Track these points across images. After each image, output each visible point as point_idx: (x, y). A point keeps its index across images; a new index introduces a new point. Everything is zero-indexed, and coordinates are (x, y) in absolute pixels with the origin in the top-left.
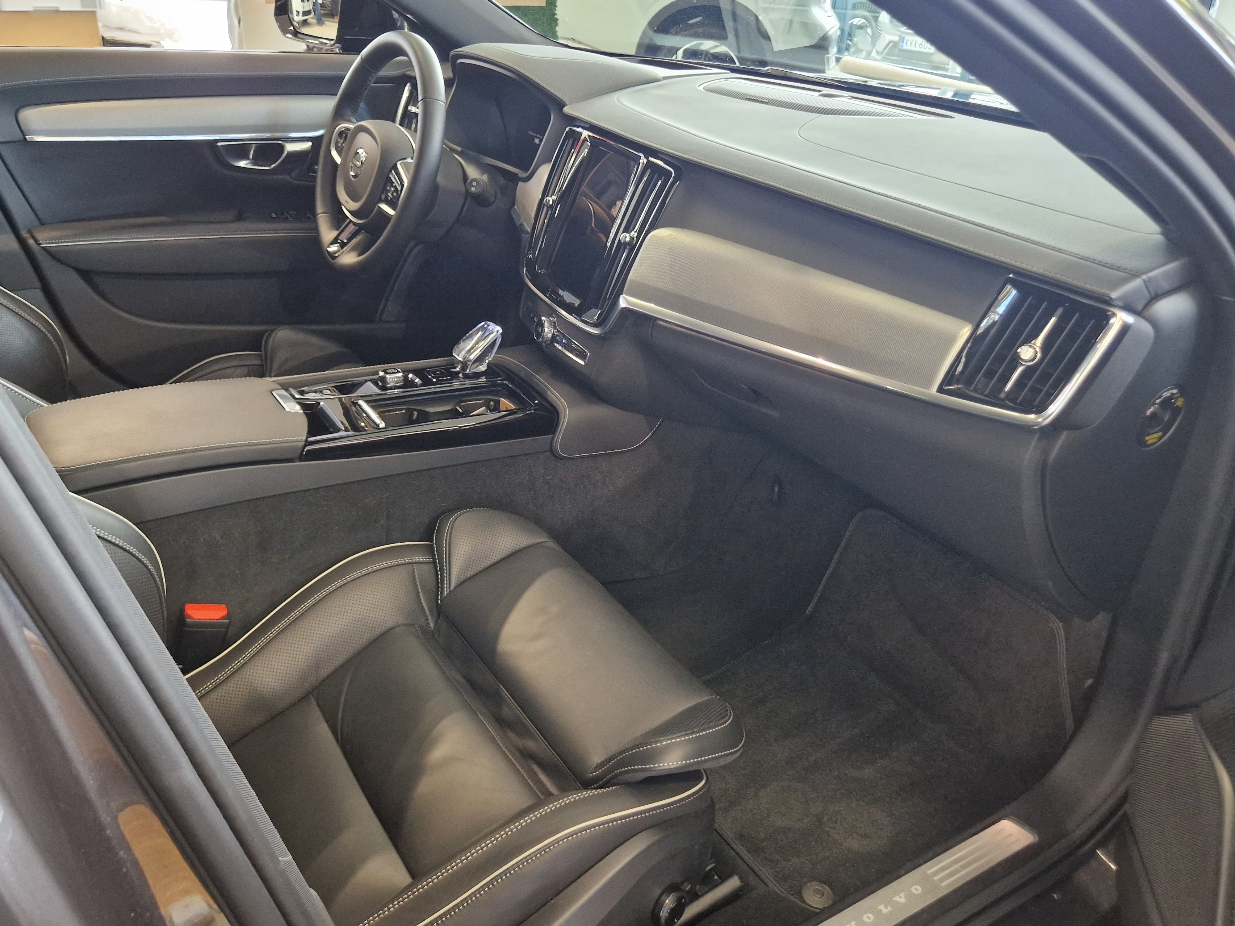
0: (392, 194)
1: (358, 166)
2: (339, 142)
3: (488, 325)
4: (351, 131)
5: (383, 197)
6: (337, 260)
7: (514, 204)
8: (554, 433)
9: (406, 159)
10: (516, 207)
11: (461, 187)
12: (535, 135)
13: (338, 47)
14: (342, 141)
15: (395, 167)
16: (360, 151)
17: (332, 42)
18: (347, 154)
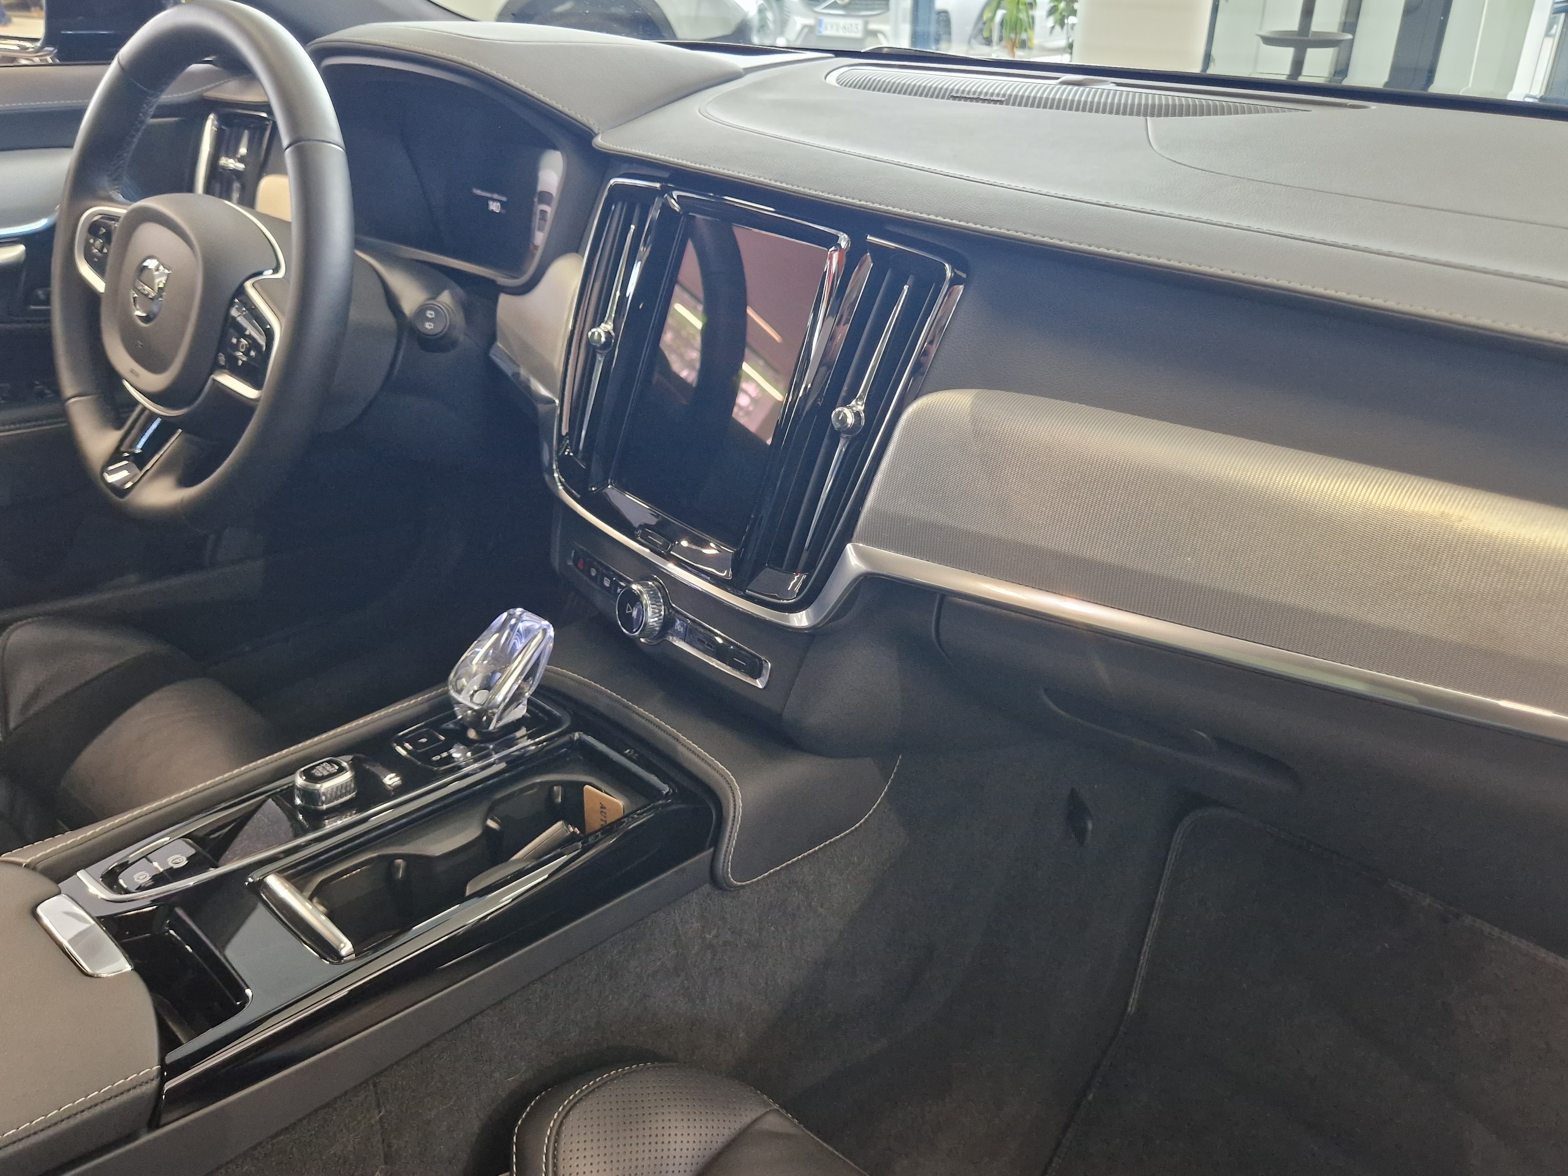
0: (246, 353)
1: (150, 297)
2: (93, 245)
3: (519, 619)
4: (121, 220)
5: (222, 359)
6: (128, 497)
7: (492, 338)
8: (716, 842)
9: (260, 273)
10: (499, 344)
11: (387, 319)
12: (488, 195)
13: (50, 53)
14: (99, 242)
15: (241, 291)
16: (151, 264)
17: (38, 44)
18: (118, 271)
